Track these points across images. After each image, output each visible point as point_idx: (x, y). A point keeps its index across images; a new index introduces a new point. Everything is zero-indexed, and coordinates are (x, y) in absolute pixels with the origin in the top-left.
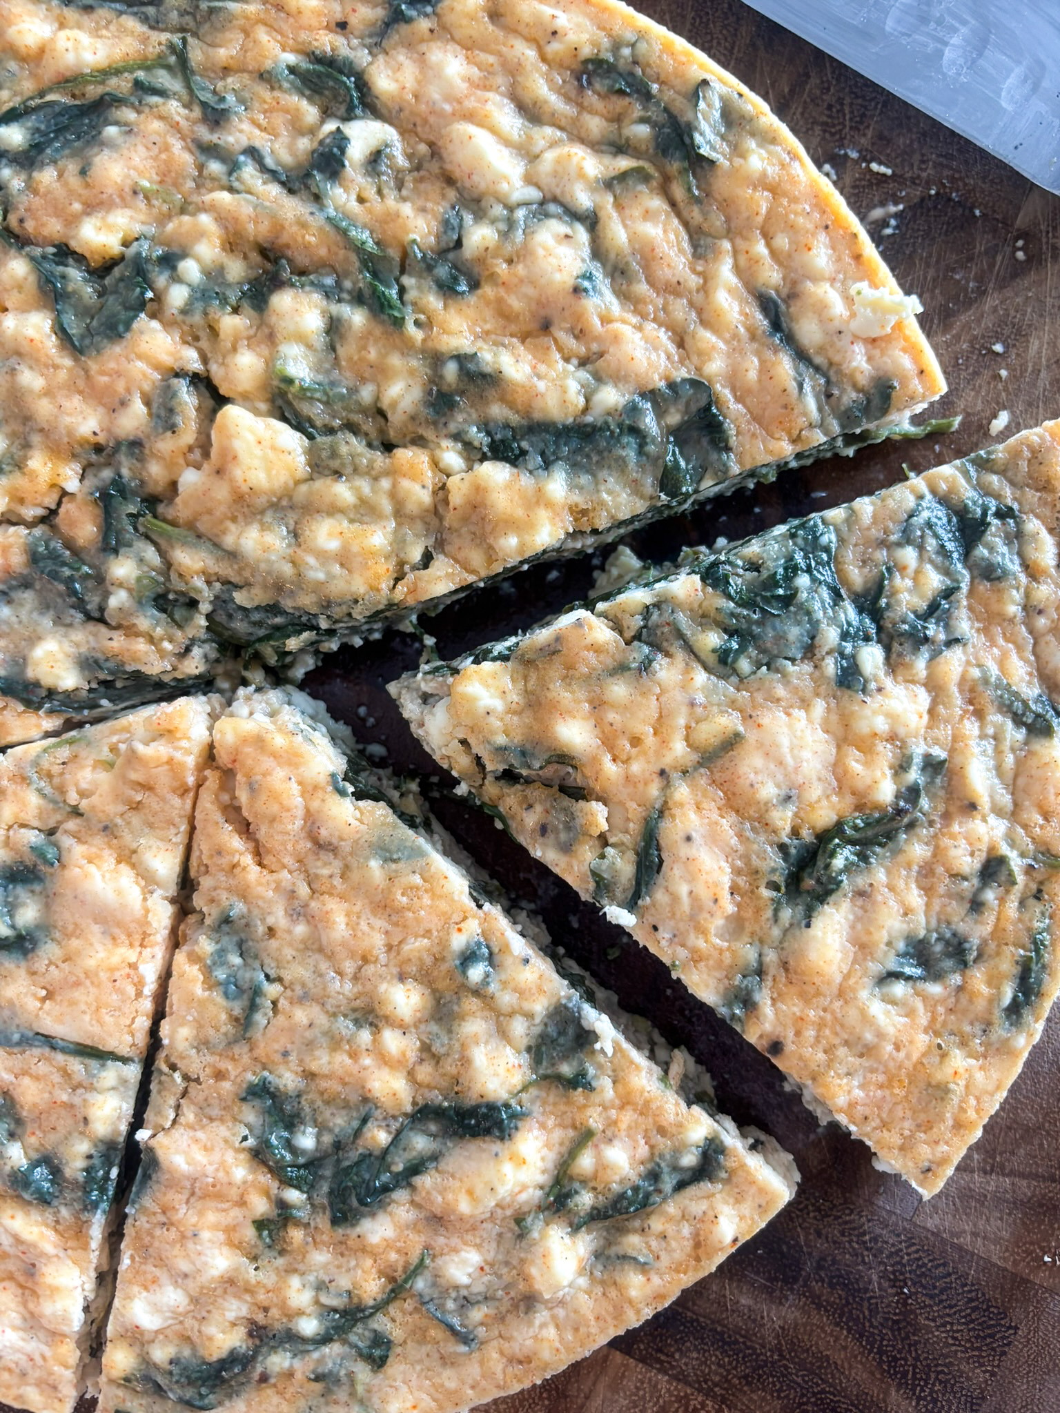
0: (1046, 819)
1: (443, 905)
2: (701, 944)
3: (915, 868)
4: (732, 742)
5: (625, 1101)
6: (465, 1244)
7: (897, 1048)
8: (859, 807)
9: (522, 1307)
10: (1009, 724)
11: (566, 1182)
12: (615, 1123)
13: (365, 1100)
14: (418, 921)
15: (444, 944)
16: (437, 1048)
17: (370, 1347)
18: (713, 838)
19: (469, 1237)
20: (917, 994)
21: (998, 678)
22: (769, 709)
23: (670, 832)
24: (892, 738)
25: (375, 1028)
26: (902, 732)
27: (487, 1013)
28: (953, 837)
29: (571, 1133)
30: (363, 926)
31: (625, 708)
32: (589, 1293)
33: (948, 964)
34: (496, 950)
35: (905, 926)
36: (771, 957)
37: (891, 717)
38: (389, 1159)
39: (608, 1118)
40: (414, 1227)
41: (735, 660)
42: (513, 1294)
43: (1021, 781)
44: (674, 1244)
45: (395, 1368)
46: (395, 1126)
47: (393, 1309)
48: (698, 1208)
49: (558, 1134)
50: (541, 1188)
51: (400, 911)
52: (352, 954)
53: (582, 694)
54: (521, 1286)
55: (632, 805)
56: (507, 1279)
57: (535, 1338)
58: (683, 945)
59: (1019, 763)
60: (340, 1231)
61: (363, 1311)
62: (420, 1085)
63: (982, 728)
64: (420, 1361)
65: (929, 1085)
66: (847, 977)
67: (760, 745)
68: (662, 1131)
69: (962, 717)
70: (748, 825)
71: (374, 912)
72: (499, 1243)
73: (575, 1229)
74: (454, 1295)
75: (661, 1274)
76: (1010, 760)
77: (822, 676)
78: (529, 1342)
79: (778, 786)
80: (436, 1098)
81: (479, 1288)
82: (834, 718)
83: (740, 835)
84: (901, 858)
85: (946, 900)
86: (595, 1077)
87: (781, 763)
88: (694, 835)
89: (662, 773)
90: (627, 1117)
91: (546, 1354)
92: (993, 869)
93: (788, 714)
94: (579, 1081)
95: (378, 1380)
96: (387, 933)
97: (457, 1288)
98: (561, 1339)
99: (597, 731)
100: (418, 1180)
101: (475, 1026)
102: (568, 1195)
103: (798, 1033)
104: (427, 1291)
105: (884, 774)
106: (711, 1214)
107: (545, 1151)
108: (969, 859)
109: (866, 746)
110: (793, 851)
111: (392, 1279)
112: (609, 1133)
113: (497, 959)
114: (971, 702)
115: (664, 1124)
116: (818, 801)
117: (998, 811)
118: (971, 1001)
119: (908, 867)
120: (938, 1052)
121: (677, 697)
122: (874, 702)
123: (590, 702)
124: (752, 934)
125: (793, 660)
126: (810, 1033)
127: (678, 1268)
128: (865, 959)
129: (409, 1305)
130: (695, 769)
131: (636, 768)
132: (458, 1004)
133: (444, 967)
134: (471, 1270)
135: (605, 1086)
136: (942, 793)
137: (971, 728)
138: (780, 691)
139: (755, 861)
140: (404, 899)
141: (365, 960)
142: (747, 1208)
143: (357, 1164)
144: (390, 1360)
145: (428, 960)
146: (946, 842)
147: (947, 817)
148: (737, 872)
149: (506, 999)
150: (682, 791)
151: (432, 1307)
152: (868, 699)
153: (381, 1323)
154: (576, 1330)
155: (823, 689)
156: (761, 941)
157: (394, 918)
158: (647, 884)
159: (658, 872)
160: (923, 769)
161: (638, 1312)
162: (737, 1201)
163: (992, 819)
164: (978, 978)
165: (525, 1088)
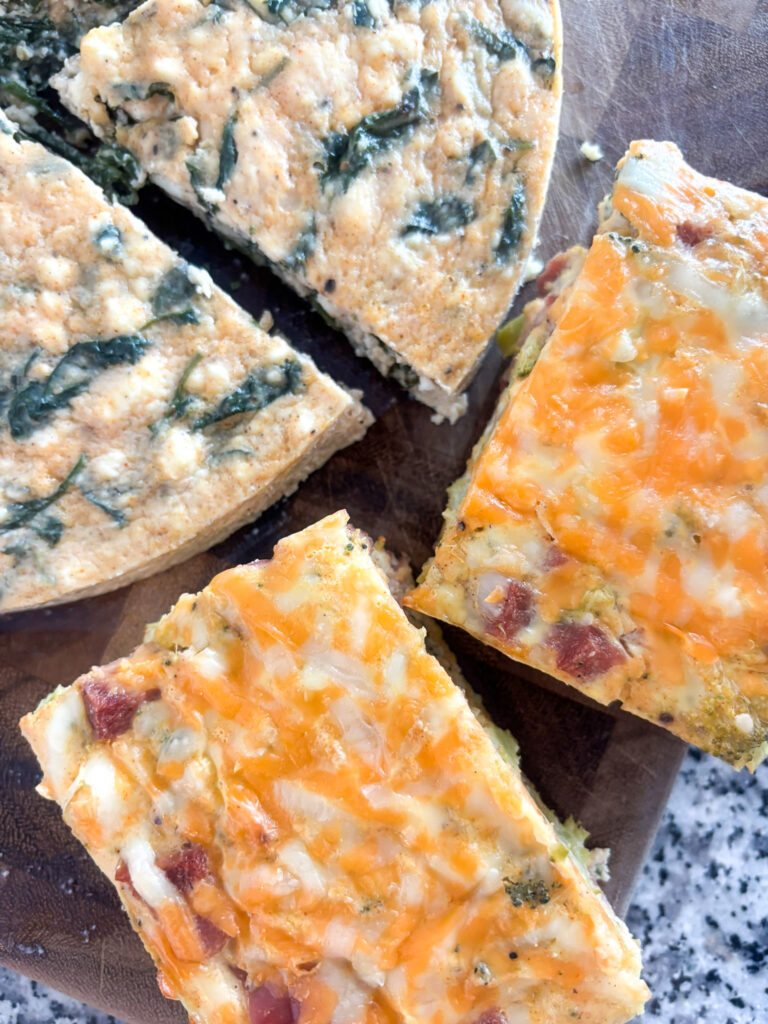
0: (516, 116)
1: (82, 201)
2: (269, 211)
3: (422, 153)
4: (281, 66)
5: (224, 333)
6: (113, 447)
7: (420, 281)
8: (377, 108)
9: (159, 493)
10: (484, 53)
11: (184, 395)
12: (217, 349)
13: (33, 344)
14: (64, 211)
15: (84, 228)
16: (84, 302)
17: (47, 529)
18: (273, 134)
19: (115, 442)
20: (432, 243)
21: (473, 20)
22: (307, 41)
23: (241, 131)
24: (397, 59)
25: (37, 291)
26: (403, 53)
27: (118, 276)
28: (447, 129)
29: (185, 358)
30: (24, 218)
31: (204, 47)
32: (208, 479)
33: (453, 220)
34: (122, 229)
35: (417, 193)
36: (321, 219)
37: (394, 42)
38: (52, 385)
39: (212, 346)
40: (72, 435)
41: (281, 10)
42: (151, 483)
43: (496, 91)
44: (268, 439)
45: (66, 545)
46: (56, 361)
47: (63, 501)
48: (284, 413)
49: (175, 359)
50: (166, 401)
51: (51, 206)
52: (18, 241)
53: (172, 41)
54: (157, 476)
55: (214, 116)
56: (145, 472)
57: (169, 514)
58: (257, 213)
59: (495, 79)
60: (19, 441)
61: (39, 502)
62: (73, 332)
63: (464, 55)
64: (84, 539)
65: (445, 308)
66: (378, 230)
67: (301, 65)
68: (252, 353)
69: (448, 47)
70: (298, 125)
71: (32, 210)
72: (137, 445)
73: (194, 429)
74: (106, 486)
75: (261, 461)
76: (487, 77)
77: (344, 18)
78: (165, 518)
79: (317, 94)
80: (85, 338)
81: (124, 480)
82: (355, 47)
83: (293, 132)
84: (410, 145)
85: (447, 176)
86: (200, 316)
87: (317, 78)
88: (258, 131)
89: (234, 90)
90: (226, 343)
91: (179, 525)
92: (479, 151)
93: (321, 45)
94: (187, 318)
95: (53, 554)
96: (42, 223)
97: (108, 481)
98: (189, 514)
99: (185, 65)
100: (74, 401)
101: (109, 285)
102: (186, 403)
103: (345, 274)
104: (87, 483)
105: (392, 83)
106: (294, 416)
107: (166, 372)
108: (460, 144)
109: (378, 64)
110: (331, 141)
111: (60, 479)
112: (213, 356)
113: (124, 236)
114: (454, 36)
115: (253, 348)
116: (347, 105)
117: (482, 113)
118: (471, 245)
119: (417, 151)
120: (451, 283)
121: (241, 38)
122: (381, 33)
123: (180, 46)
124: (307, 203)
125: (323, 9)
126: (354, 272)
127: (271, 457)
128: (390, 216)
129: (73, 496)
130: (258, 87)
131: (215, 88)
132: (97, 270)
133: (85, 244)
134: (117, 465)
135: (207, 321)
136: (438, 99)
137: (456, 55)
138: (315, 29)
139: (305, 150)
140: (53, 198)
141: (28, 244)
142: (321, 409)
143: (29, 389)
144: (63, 538)
145: (74, 241)
146: (442, 132)
147: (442, 117)
148: (291, 158)
149: (131, 264)
150: (248, 102)
151: (91, 496)
152: (378, 32)
153: (53, 511)
154: (200, 506)
155: (345, 27)
156: (313, 208)
157: (47, 212)
158: (228, 171)
159: (235, 161)
160: (422, 79)
161: (245, 490)
162: (314, 406)
163: (476, 118)
164: (475, 230)
165: (148, 326)
